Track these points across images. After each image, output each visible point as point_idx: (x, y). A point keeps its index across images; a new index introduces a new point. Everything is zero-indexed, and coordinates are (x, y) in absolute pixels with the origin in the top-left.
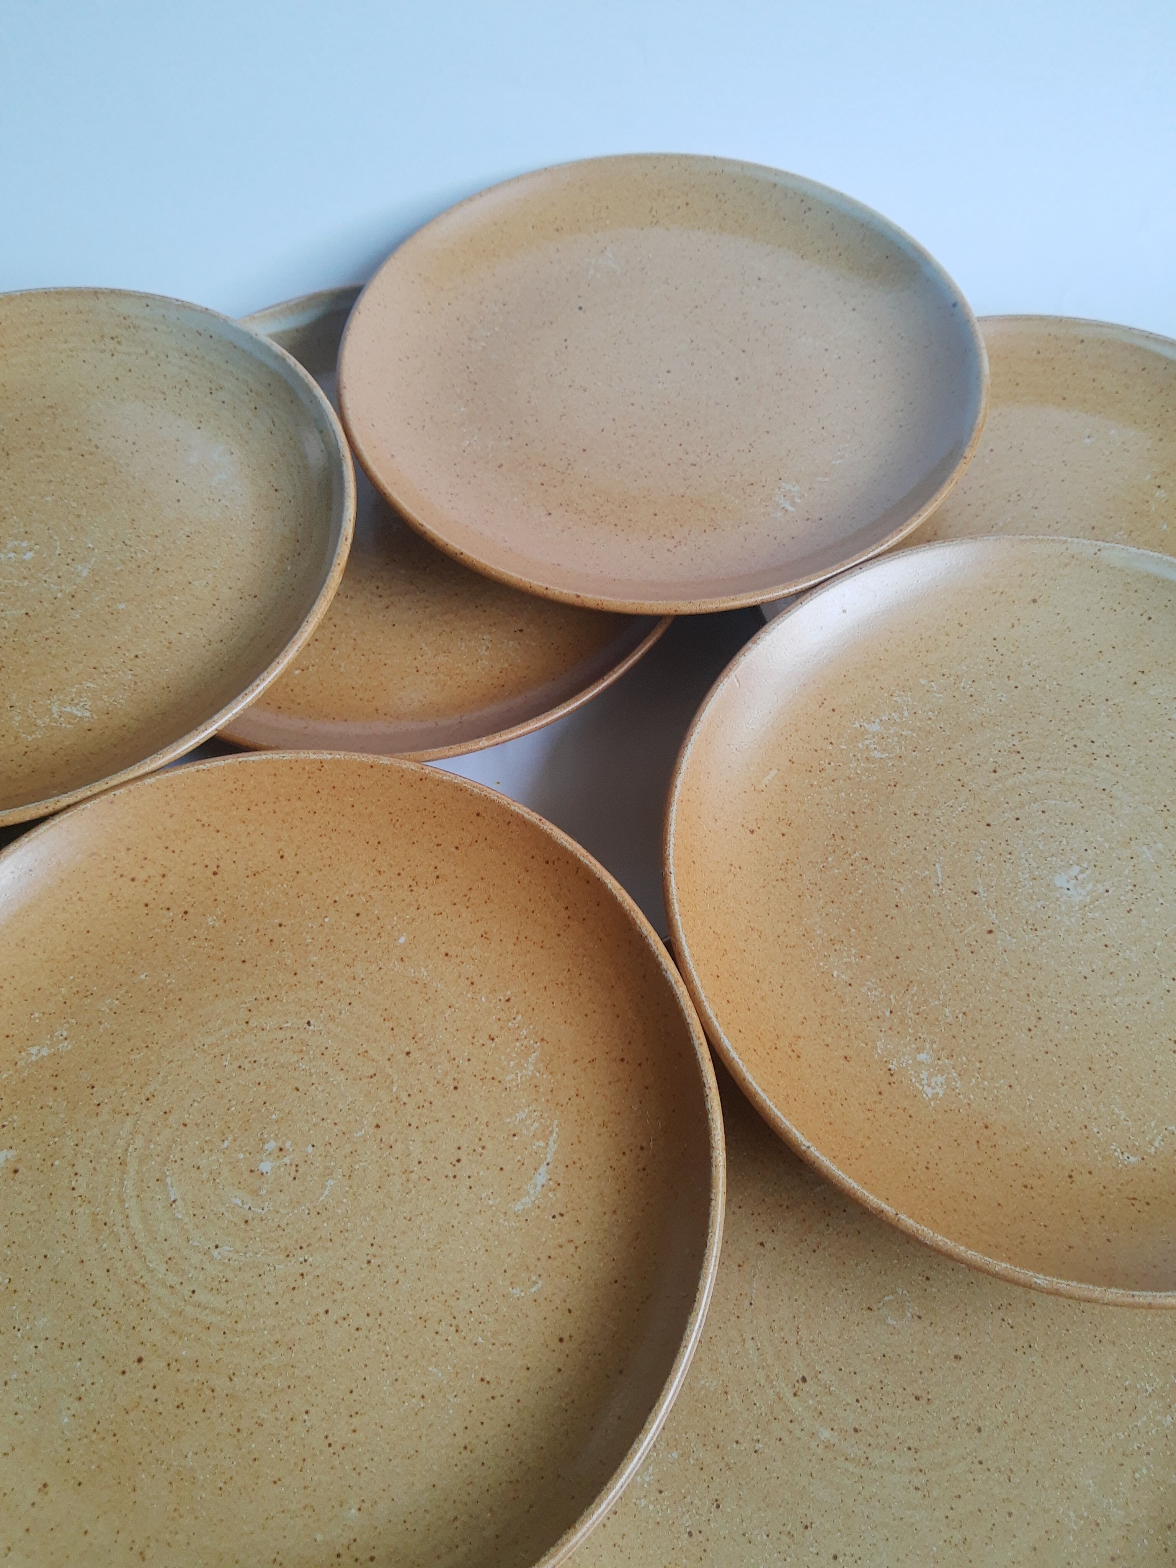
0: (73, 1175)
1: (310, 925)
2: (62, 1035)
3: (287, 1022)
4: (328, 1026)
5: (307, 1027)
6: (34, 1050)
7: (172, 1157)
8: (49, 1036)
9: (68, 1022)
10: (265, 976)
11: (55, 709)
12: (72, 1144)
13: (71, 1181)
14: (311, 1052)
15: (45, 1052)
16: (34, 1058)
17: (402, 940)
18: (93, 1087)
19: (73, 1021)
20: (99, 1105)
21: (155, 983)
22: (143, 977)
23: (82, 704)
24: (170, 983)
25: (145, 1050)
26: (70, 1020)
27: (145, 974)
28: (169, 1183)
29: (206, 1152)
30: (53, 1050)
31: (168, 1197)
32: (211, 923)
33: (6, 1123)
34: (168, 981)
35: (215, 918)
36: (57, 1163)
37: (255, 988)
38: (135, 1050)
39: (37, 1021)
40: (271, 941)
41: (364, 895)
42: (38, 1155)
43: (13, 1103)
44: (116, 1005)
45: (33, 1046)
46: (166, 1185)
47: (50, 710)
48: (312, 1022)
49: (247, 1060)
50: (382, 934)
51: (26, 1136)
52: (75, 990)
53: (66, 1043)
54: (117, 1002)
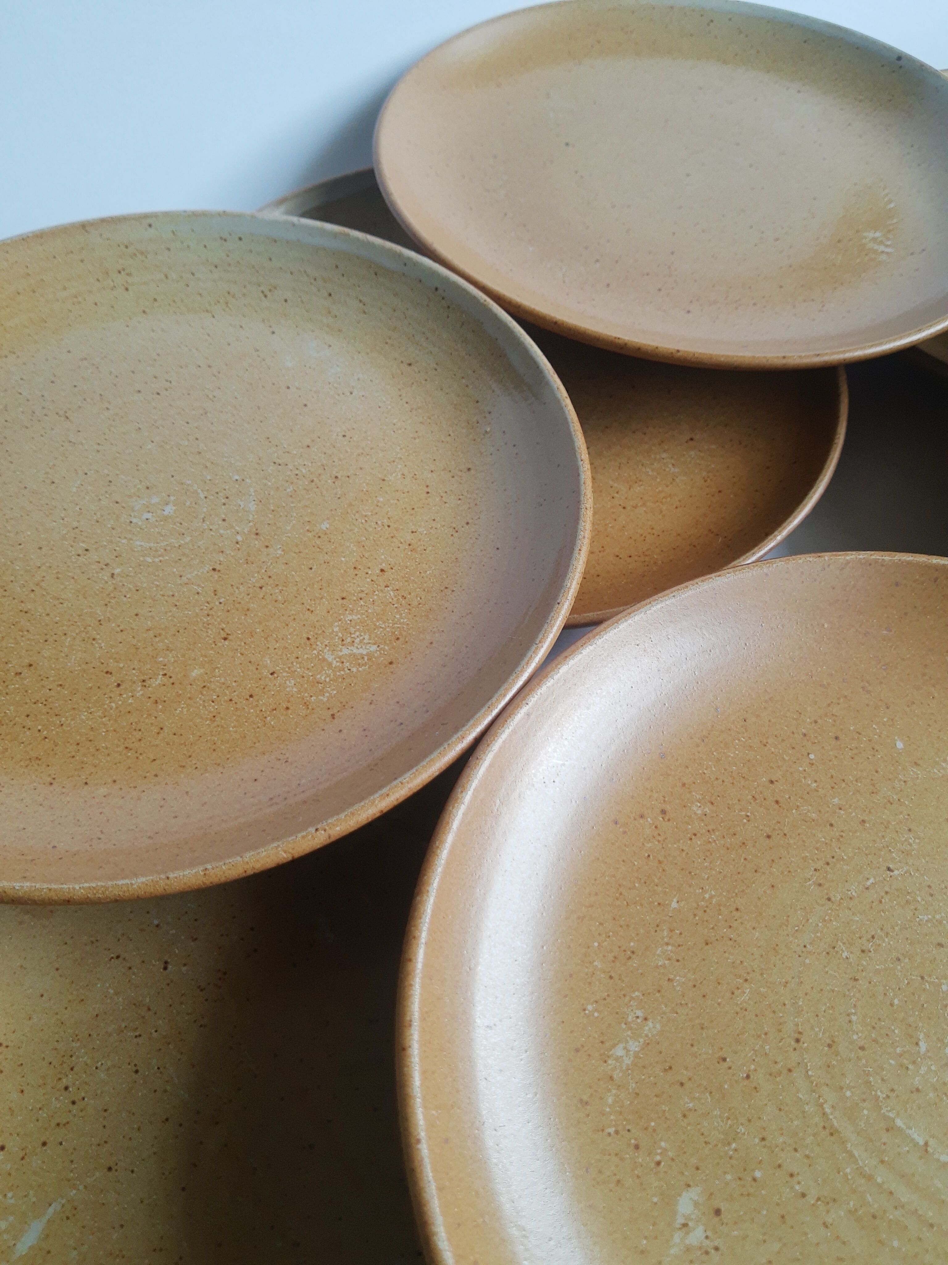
0: (789, 1179)
1: (801, 769)
2: (638, 1017)
3: (868, 879)
4: (910, 864)
5: (892, 874)
6: (619, 1051)
7: (879, 1093)
8: (624, 1026)
9: (632, 998)
10: (804, 841)
11: (329, 657)
12: (757, 1140)
13: (792, 1188)
14: (919, 899)
15: (634, 1046)
16: (627, 1061)
17: (900, 745)
18: (724, 1060)
19: (637, 993)
20: (748, 1077)
21: (695, 905)
22: (674, 905)
23: (357, 640)
24: (711, 897)
25: (746, 985)
26: (634, 995)
27: (675, 900)
28: (903, 1127)
29: (910, 1067)
30: (641, 1040)
31: (916, 1145)
32: (699, 812)
33: (658, 1158)
34: (707, 896)
35: (699, 805)
36: (758, 1174)
37: (805, 859)
38: (736, 992)
39: (596, 1014)
40: (777, 802)
41: (826, 715)
42: (729, 1177)
43: (646, 1129)
44: (672, 952)
45: (614, 1046)
46: (900, 1130)
47: (324, 660)
48: (891, 866)
49: (864, 939)
50: (877, 747)
51: (694, 1161)
52: (610, 957)
53: (650, 1023)
54: (670, 948)
